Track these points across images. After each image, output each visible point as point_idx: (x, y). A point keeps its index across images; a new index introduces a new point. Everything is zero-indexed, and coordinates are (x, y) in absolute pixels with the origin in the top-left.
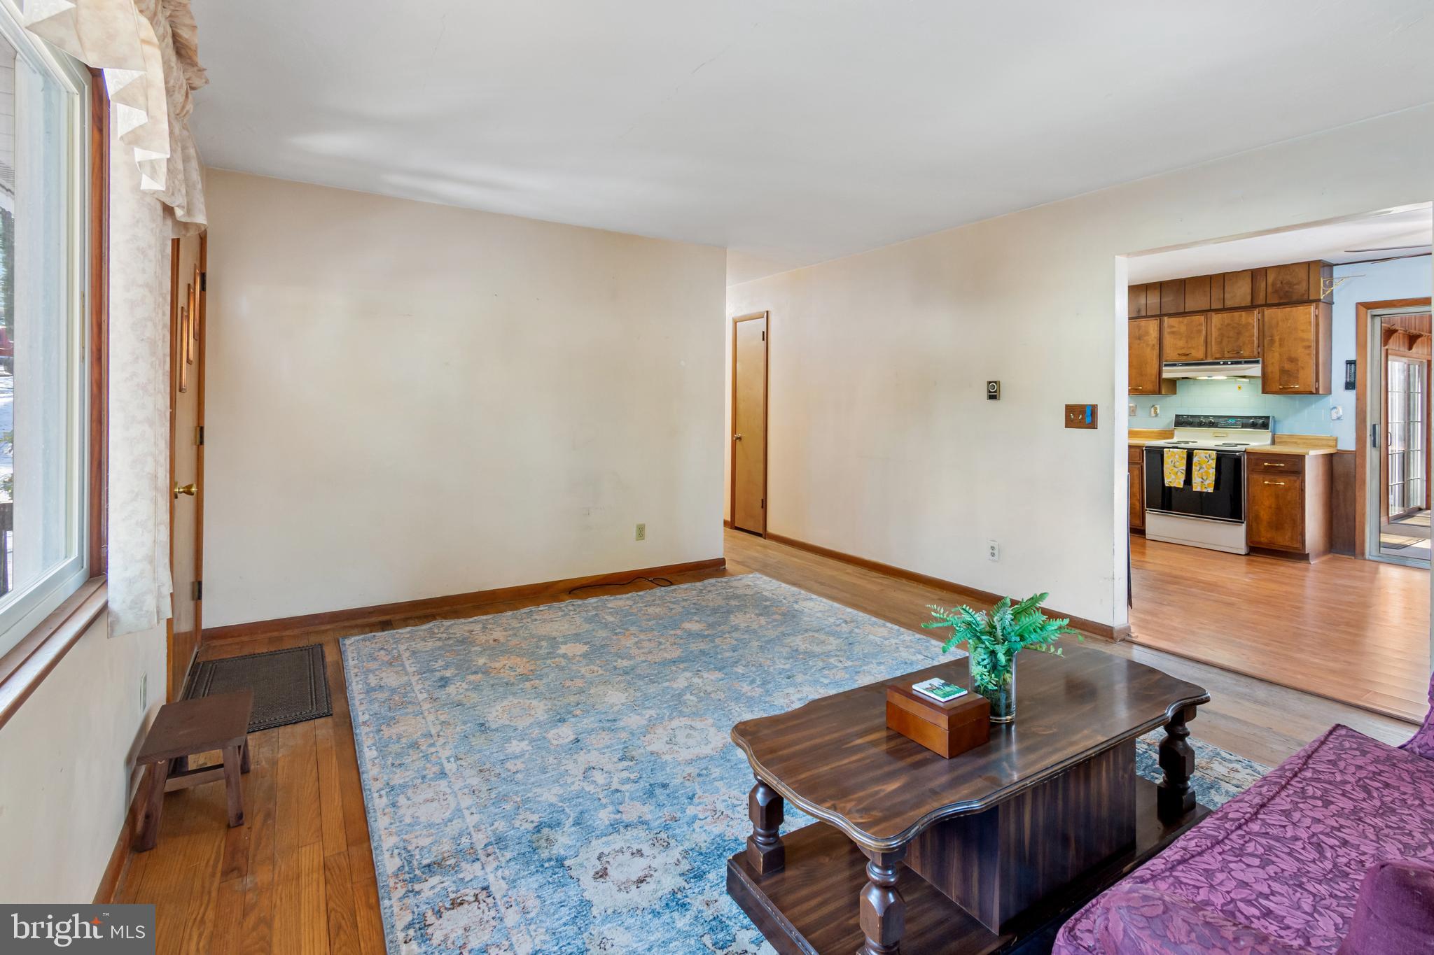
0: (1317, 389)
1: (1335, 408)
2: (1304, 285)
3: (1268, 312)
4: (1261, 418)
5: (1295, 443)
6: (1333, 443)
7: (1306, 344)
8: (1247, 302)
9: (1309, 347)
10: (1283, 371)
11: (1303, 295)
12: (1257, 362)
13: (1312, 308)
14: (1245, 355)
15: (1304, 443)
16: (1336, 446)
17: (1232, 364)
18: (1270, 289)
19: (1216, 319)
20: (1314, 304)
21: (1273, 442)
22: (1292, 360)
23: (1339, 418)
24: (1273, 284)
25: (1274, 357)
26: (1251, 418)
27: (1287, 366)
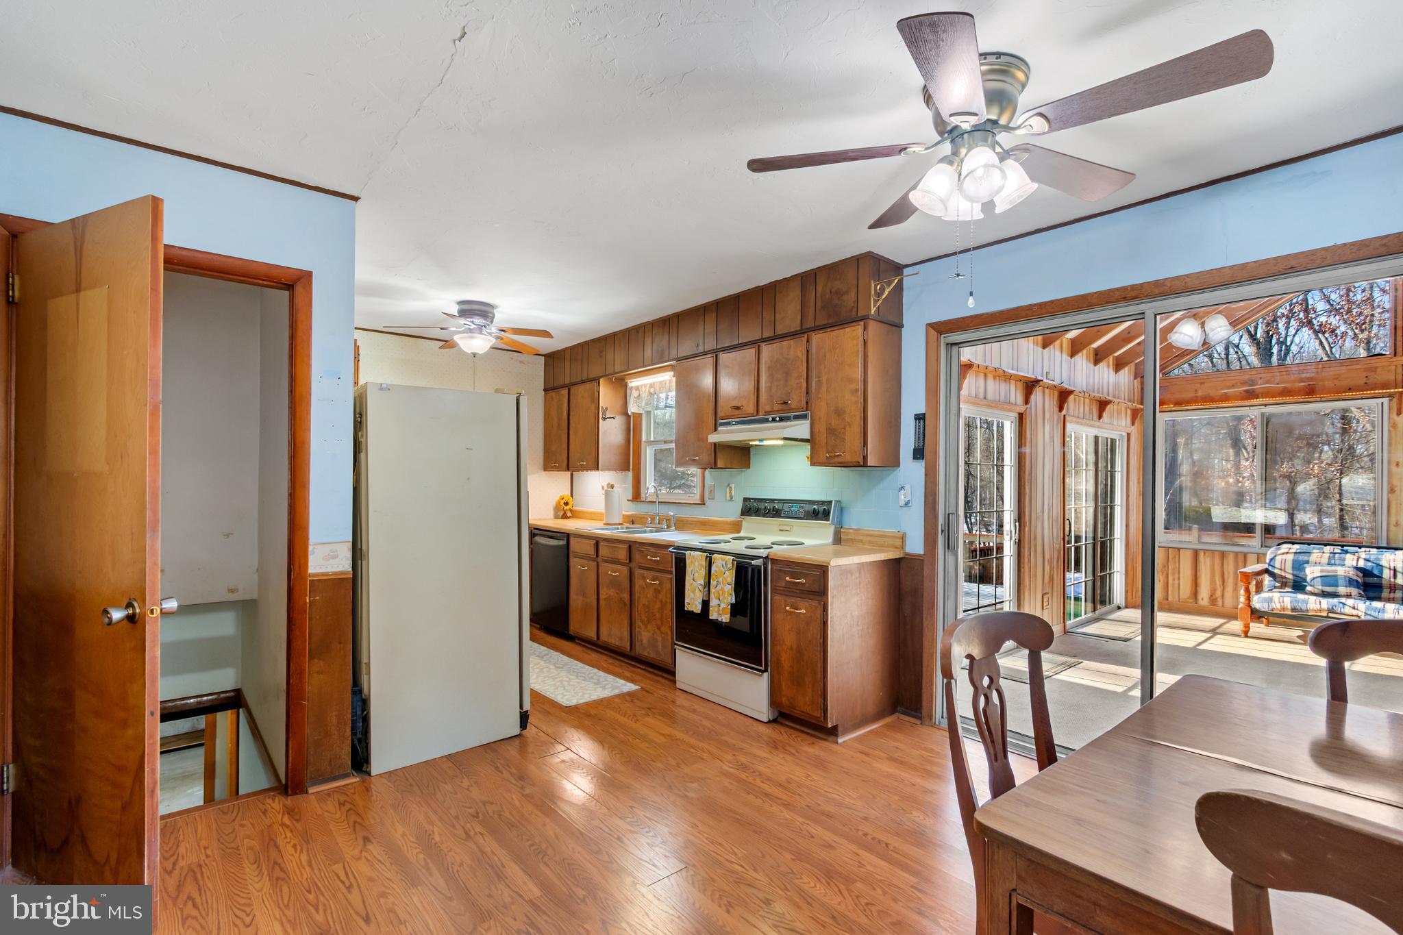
0: (865, 458)
1: (902, 488)
2: (853, 294)
3: (816, 338)
4: (823, 503)
5: (861, 541)
6: (899, 543)
7: (853, 386)
8: (795, 326)
9: (857, 390)
10: (831, 431)
11: (851, 310)
12: (804, 417)
13: (858, 330)
14: (793, 407)
15: (870, 542)
16: (903, 547)
17: (781, 419)
18: (819, 304)
19: (766, 350)
20: (862, 323)
21: (838, 540)
22: (839, 413)
23: (907, 504)
24: (823, 296)
25: (822, 407)
26: (812, 502)
27: (834, 422)
